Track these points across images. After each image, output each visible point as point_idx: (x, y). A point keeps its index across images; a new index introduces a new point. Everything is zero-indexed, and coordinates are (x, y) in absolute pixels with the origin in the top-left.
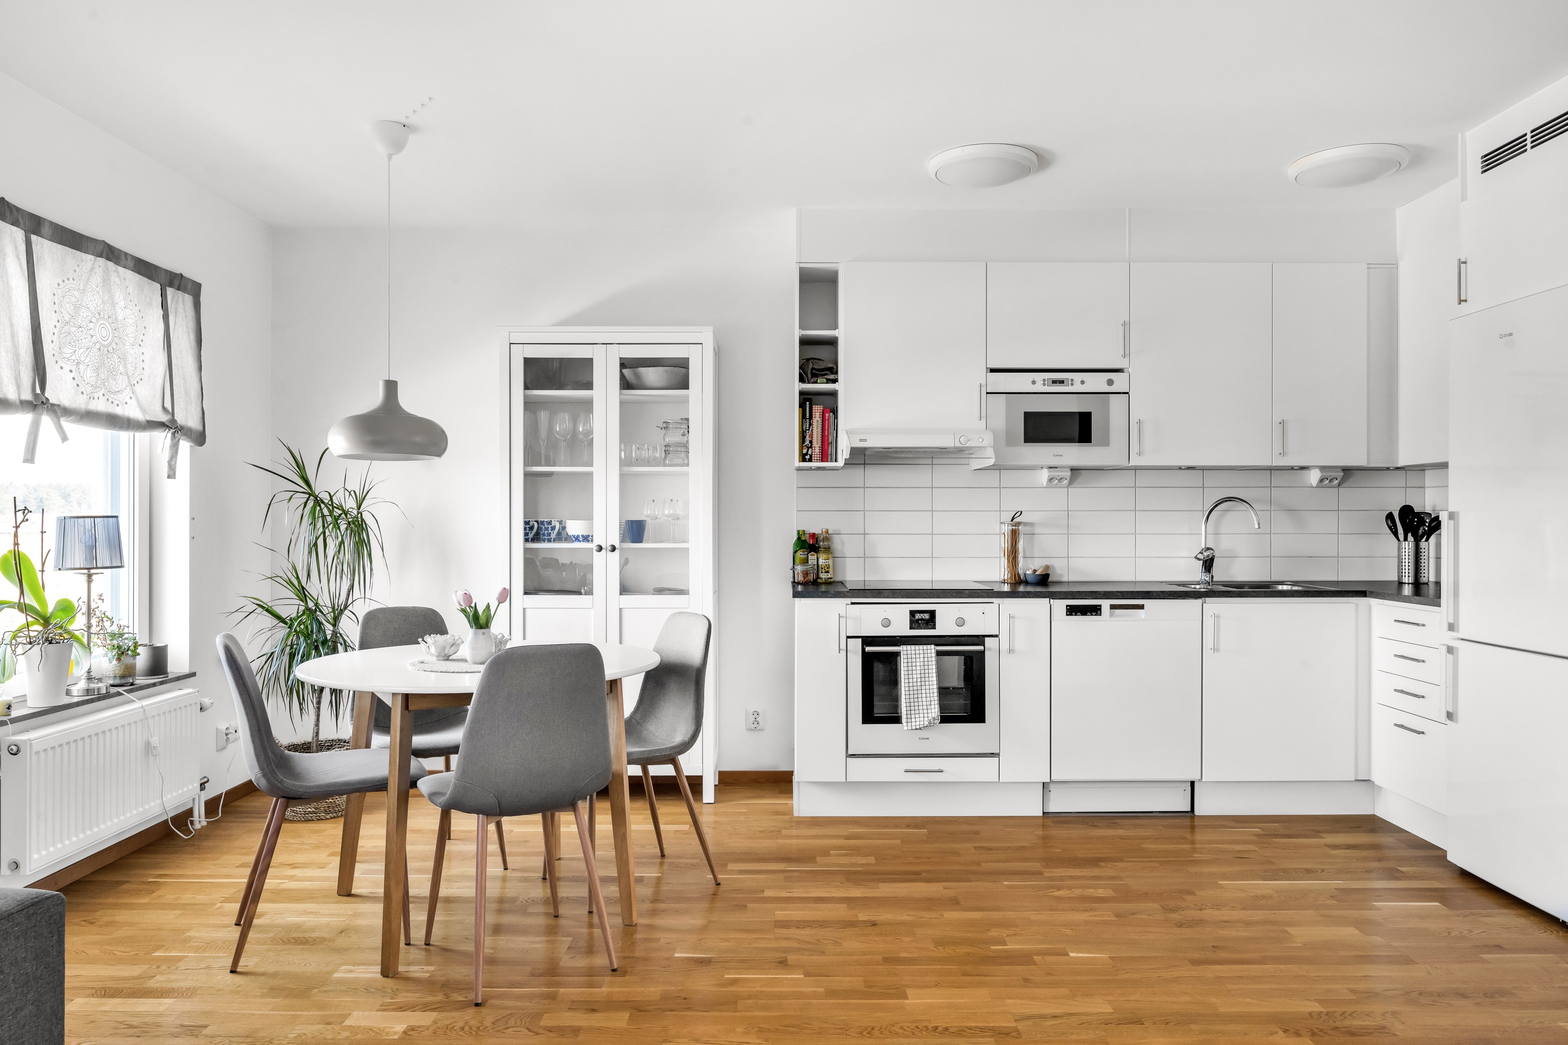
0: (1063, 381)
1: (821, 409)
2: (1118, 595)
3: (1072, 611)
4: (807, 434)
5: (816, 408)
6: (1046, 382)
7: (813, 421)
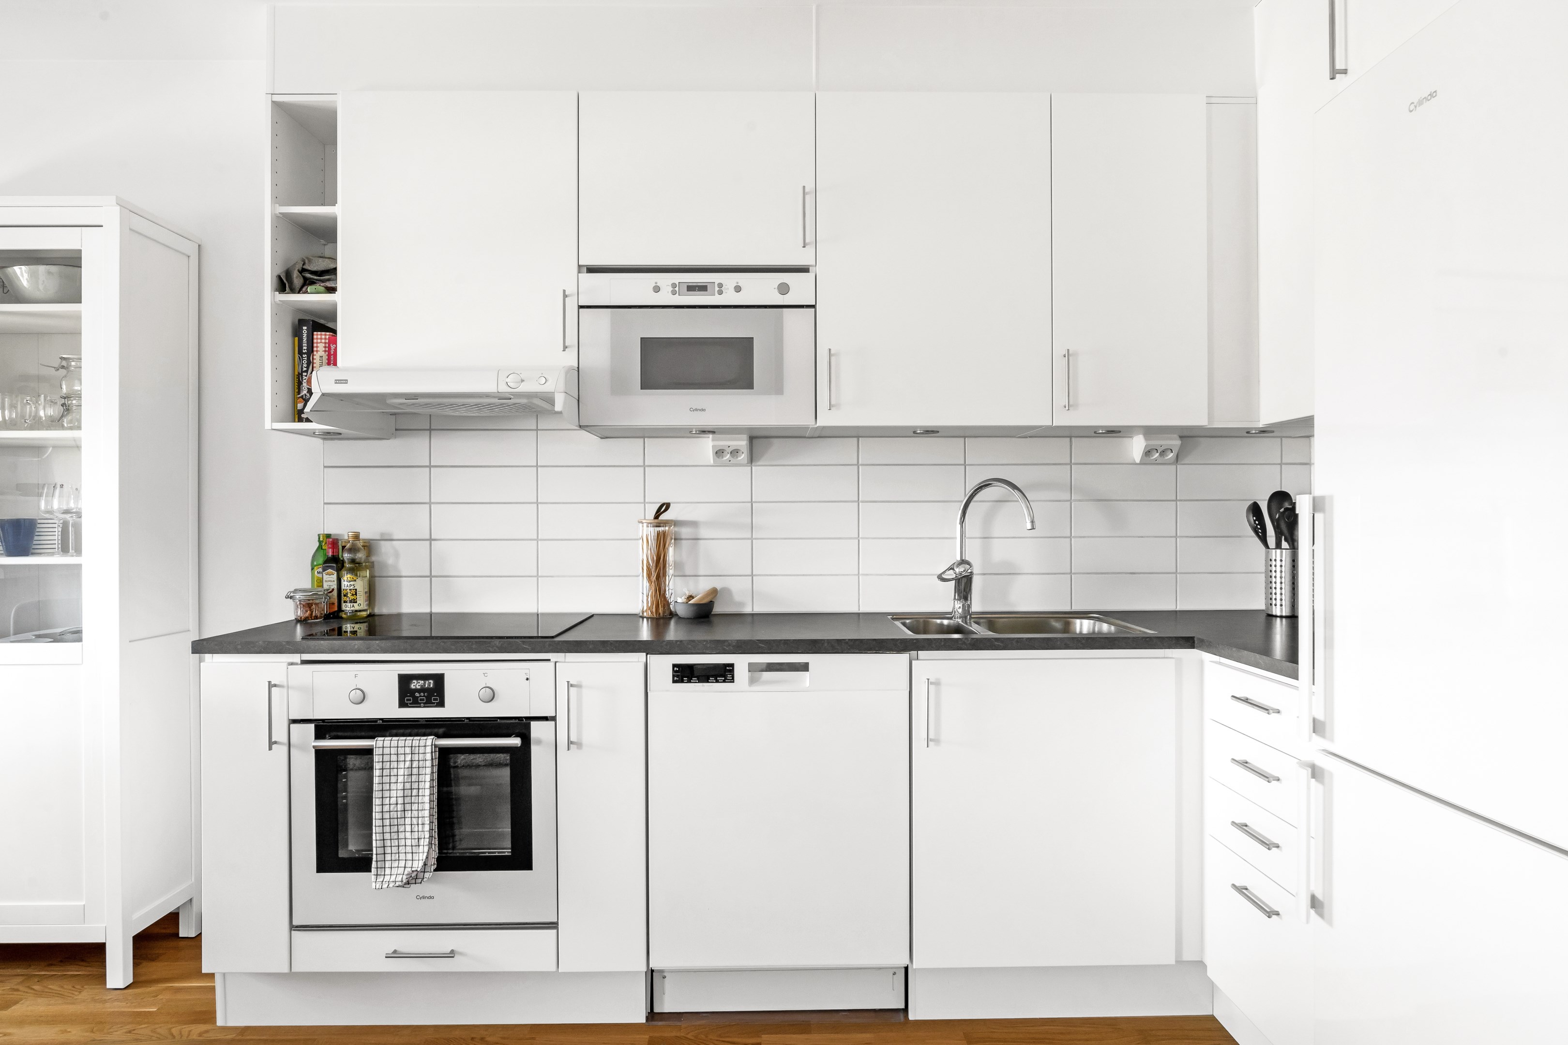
0: (706, 286)
1: (327, 337)
2: (760, 647)
3: (683, 674)
4: (304, 377)
5: (319, 337)
6: (677, 289)
7: (315, 357)
